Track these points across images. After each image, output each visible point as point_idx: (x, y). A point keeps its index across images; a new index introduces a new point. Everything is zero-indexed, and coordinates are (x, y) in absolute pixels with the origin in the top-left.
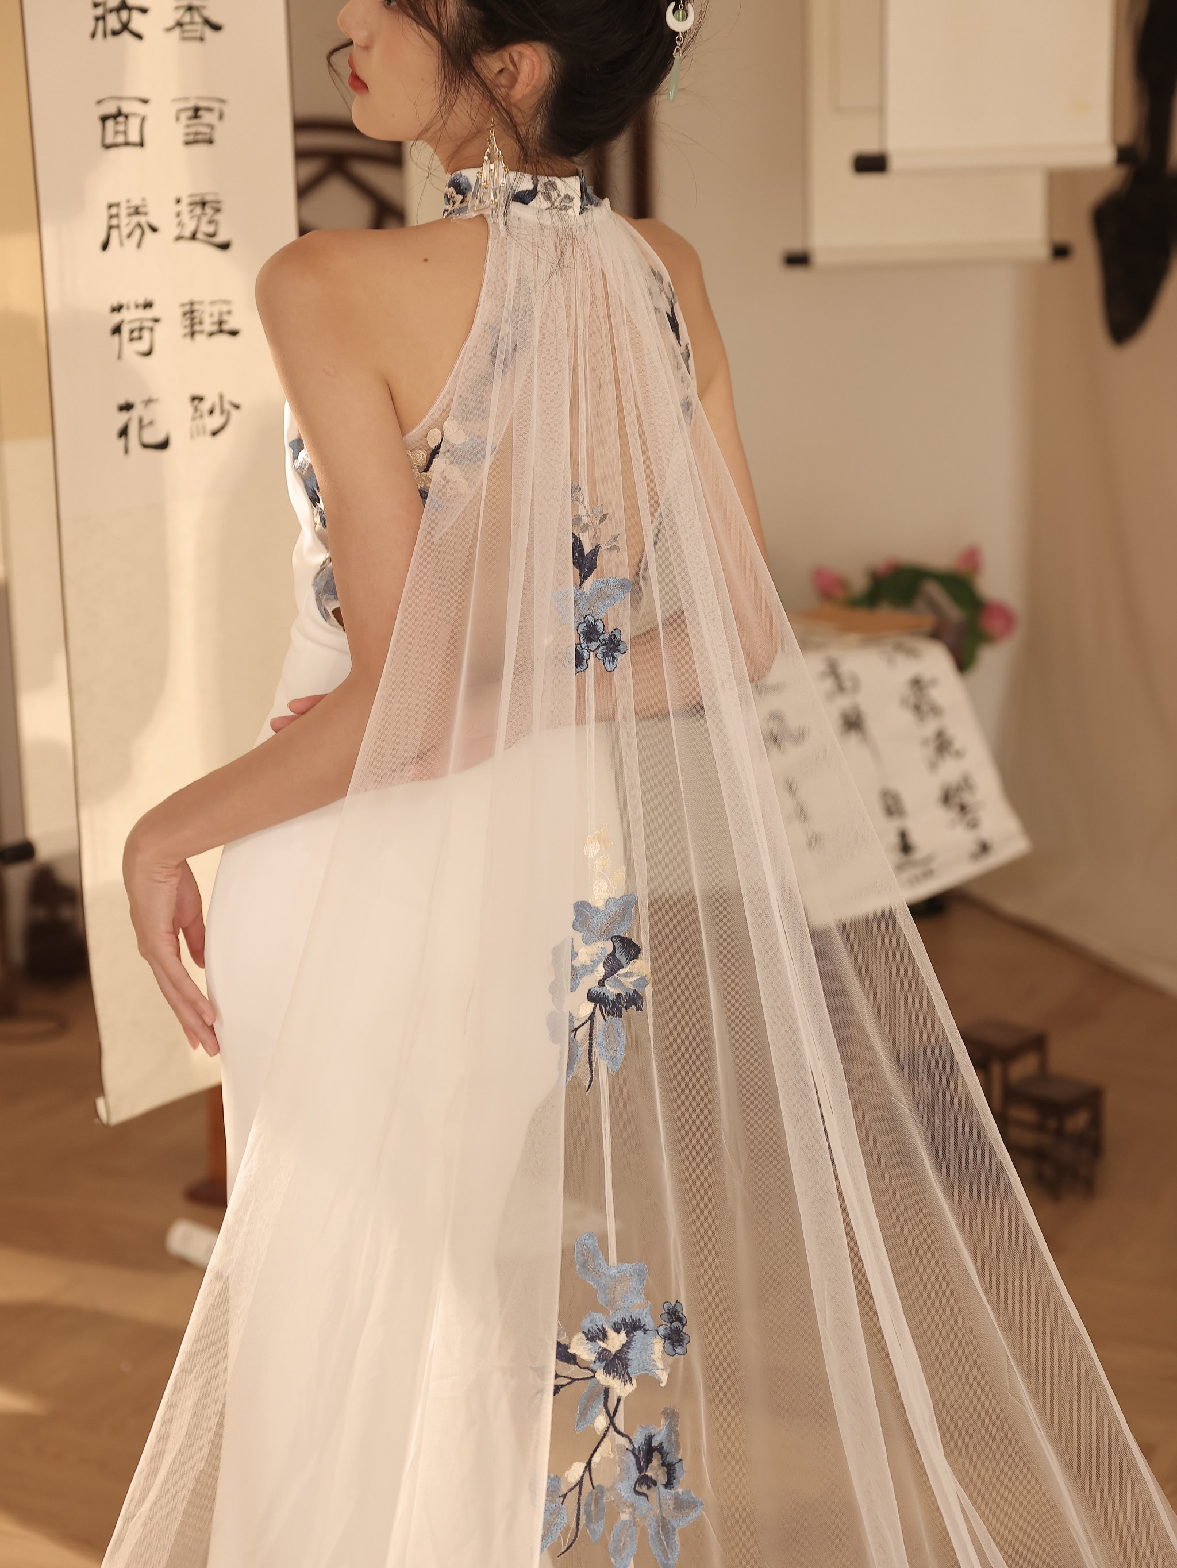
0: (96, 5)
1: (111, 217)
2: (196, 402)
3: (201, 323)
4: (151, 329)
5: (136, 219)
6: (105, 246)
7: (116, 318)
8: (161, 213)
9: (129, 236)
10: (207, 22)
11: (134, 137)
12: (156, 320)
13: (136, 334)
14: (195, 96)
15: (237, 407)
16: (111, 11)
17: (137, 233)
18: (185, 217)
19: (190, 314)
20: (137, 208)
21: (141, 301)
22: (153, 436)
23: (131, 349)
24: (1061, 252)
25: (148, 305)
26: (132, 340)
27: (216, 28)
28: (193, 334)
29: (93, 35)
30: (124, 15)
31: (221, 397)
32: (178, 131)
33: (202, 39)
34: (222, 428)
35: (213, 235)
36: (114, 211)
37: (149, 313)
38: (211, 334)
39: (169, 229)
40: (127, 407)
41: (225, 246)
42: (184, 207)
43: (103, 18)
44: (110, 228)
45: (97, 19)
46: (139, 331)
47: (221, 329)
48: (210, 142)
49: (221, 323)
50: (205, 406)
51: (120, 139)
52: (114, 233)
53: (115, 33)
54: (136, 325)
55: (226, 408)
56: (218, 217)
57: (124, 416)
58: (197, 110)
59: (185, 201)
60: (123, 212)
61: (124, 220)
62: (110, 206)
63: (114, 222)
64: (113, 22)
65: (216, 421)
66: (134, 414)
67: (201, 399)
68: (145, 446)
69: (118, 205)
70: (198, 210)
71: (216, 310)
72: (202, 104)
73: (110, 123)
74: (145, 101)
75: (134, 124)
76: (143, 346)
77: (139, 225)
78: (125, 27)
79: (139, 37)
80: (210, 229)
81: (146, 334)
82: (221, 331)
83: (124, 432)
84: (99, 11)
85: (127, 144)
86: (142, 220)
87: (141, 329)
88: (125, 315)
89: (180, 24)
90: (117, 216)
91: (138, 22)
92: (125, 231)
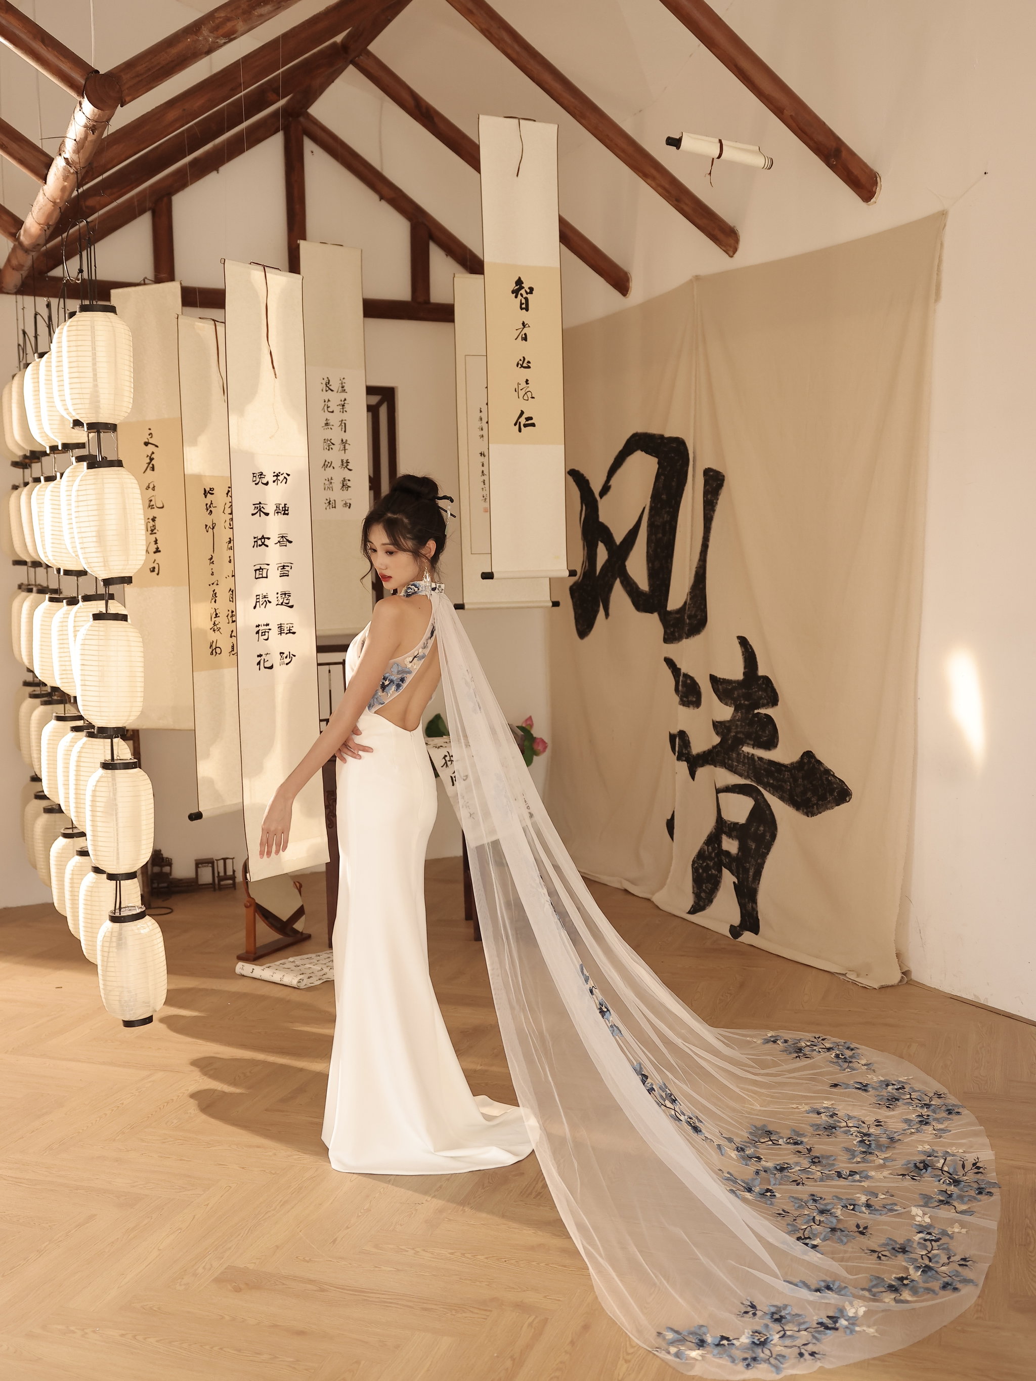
0: (255, 538)
1: (257, 599)
2: (282, 655)
3: (284, 630)
4: (268, 632)
5: (264, 599)
6: (255, 608)
7: (258, 629)
8: (272, 597)
9: (262, 604)
10: (288, 540)
11: (265, 575)
12: (270, 629)
13: (263, 634)
14: (283, 563)
15: (295, 656)
16: (259, 539)
17: (265, 603)
18: (279, 598)
19: (280, 627)
20: (265, 596)
21: (265, 624)
22: (268, 665)
23: (262, 638)
24: (556, 604)
25: (267, 625)
26: (262, 635)
27: (290, 542)
28: (281, 633)
29: (253, 547)
30: (263, 540)
31: (289, 652)
32: (278, 573)
33: (286, 546)
34: (290, 662)
35: (288, 603)
36: (258, 597)
37: (268, 627)
38: (287, 633)
39: (274, 602)
40: (260, 656)
41: (292, 607)
42: (279, 595)
43: (257, 541)
44: (257, 602)
45: (255, 542)
46: (264, 634)
47: (290, 632)
48: (288, 576)
49: (290, 630)
50: (284, 656)
51: (261, 576)
52: (258, 603)
53: (260, 546)
54: (264, 631)
55: (291, 656)
56: (290, 598)
57: (259, 658)
58: (284, 566)
59: (280, 593)
60: (261, 597)
61: (261, 600)
62: (257, 596)
63: (258, 600)
64: (259, 542)
65: (288, 660)
66: (262, 658)
67: (283, 653)
68: (265, 668)
69: (259, 595)
70: (283, 596)
71: (288, 626)
72: (285, 565)
73: (258, 572)
74: (268, 565)
75: (265, 571)
76: (266, 637)
77: (265, 601)
78: (263, 544)
79: (267, 546)
80: (287, 602)
81: (267, 633)
82: (290, 633)
83: (259, 663)
84: (256, 540)
85: (263, 577)
86: (267, 599)
87: (265, 632)
88: (260, 628)
89: (279, 542)
90: (259, 598)
91: (267, 542)
92: (261, 603)
